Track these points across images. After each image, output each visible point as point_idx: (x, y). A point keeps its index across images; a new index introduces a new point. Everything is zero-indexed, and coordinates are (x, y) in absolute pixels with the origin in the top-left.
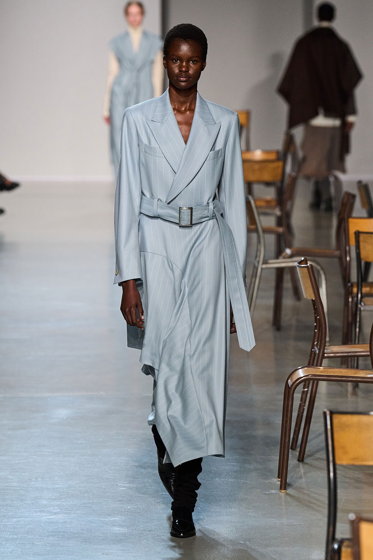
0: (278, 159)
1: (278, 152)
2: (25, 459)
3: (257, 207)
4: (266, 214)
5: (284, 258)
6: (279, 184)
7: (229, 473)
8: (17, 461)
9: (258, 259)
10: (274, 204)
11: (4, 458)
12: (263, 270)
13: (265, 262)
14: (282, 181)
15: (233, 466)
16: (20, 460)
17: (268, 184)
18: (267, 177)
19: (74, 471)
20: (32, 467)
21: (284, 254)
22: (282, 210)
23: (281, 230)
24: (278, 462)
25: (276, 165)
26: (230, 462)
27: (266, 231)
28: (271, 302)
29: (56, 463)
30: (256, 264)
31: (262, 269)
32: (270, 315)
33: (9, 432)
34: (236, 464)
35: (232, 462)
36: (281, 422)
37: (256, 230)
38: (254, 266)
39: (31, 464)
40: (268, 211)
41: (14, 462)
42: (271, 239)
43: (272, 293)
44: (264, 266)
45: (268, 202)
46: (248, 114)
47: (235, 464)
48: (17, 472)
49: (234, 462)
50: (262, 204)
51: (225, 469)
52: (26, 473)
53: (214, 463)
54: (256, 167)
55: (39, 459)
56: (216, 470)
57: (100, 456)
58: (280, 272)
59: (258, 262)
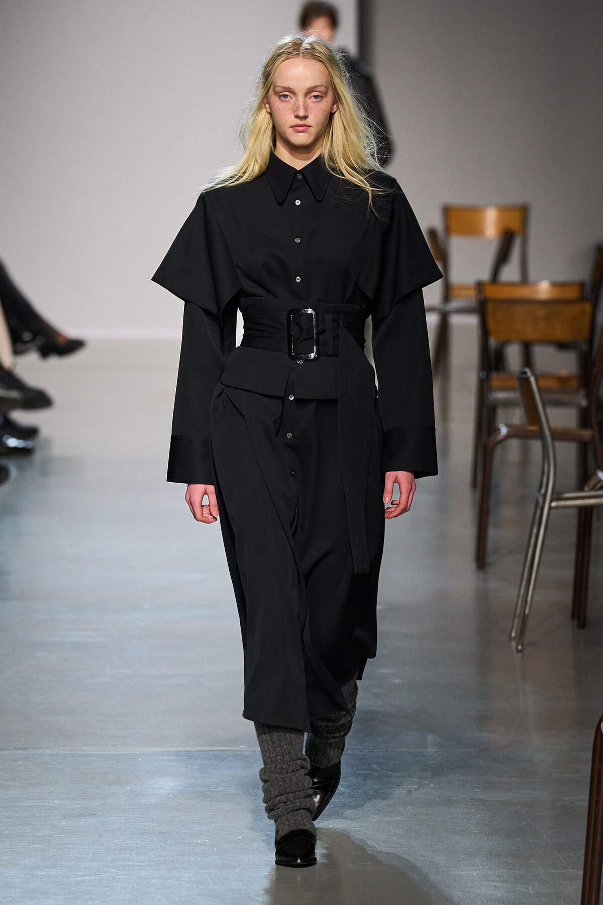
0: (582, 299)
1: (582, 285)
2: (95, 875)
3: (540, 391)
4: (557, 404)
5: (593, 489)
6: (584, 347)
7: (487, 902)
8: (78, 878)
9: (543, 491)
10: (574, 383)
11: (53, 872)
12: (553, 511)
13: (557, 497)
14: (591, 340)
15: (496, 887)
16: (84, 876)
17: (562, 346)
18: (560, 332)
19: (187, 898)
20: (108, 889)
21: (592, 482)
22: (588, 396)
23: (587, 434)
24: (581, 882)
25: (578, 308)
26: (489, 881)
27: (560, 435)
28: (569, 573)
29: (153, 881)
30: (541, 500)
31: (550, 508)
32: (567, 597)
33: (64, 822)
34: (501, 885)
35: (493, 881)
36: (586, 804)
37: (541, 436)
38: (537, 503)
39: (106, 885)
40: (564, 397)
41: (71, 879)
42: (567, 453)
43: (571, 556)
44: (553, 504)
45: (562, 380)
46: (524, 211)
47: (498, 884)
48: (78, 898)
49: (496, 881)
50: (552, 384)
51: (479, 894)
52: (96, 902)
53: (458, 882)
54: (541, 313)
55: (120, 875)
56: (462, 896)
57: (238, 869)
58: (586, 515)
59: (545, 496)
